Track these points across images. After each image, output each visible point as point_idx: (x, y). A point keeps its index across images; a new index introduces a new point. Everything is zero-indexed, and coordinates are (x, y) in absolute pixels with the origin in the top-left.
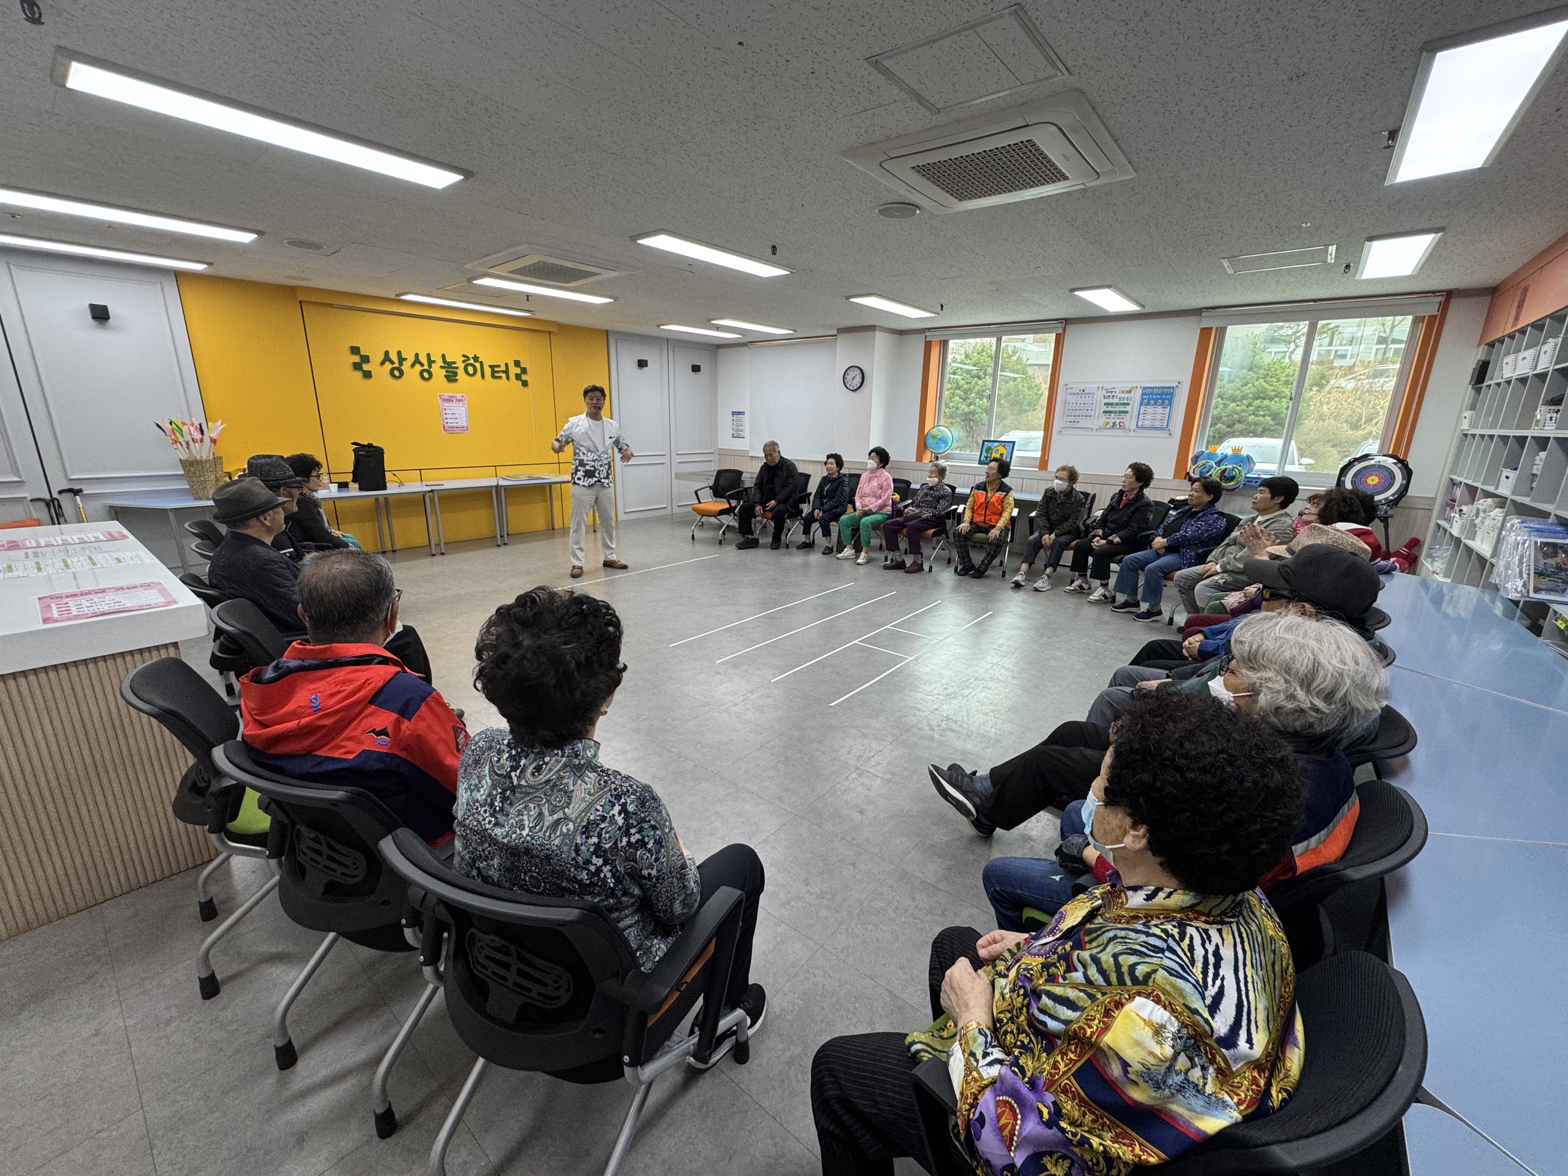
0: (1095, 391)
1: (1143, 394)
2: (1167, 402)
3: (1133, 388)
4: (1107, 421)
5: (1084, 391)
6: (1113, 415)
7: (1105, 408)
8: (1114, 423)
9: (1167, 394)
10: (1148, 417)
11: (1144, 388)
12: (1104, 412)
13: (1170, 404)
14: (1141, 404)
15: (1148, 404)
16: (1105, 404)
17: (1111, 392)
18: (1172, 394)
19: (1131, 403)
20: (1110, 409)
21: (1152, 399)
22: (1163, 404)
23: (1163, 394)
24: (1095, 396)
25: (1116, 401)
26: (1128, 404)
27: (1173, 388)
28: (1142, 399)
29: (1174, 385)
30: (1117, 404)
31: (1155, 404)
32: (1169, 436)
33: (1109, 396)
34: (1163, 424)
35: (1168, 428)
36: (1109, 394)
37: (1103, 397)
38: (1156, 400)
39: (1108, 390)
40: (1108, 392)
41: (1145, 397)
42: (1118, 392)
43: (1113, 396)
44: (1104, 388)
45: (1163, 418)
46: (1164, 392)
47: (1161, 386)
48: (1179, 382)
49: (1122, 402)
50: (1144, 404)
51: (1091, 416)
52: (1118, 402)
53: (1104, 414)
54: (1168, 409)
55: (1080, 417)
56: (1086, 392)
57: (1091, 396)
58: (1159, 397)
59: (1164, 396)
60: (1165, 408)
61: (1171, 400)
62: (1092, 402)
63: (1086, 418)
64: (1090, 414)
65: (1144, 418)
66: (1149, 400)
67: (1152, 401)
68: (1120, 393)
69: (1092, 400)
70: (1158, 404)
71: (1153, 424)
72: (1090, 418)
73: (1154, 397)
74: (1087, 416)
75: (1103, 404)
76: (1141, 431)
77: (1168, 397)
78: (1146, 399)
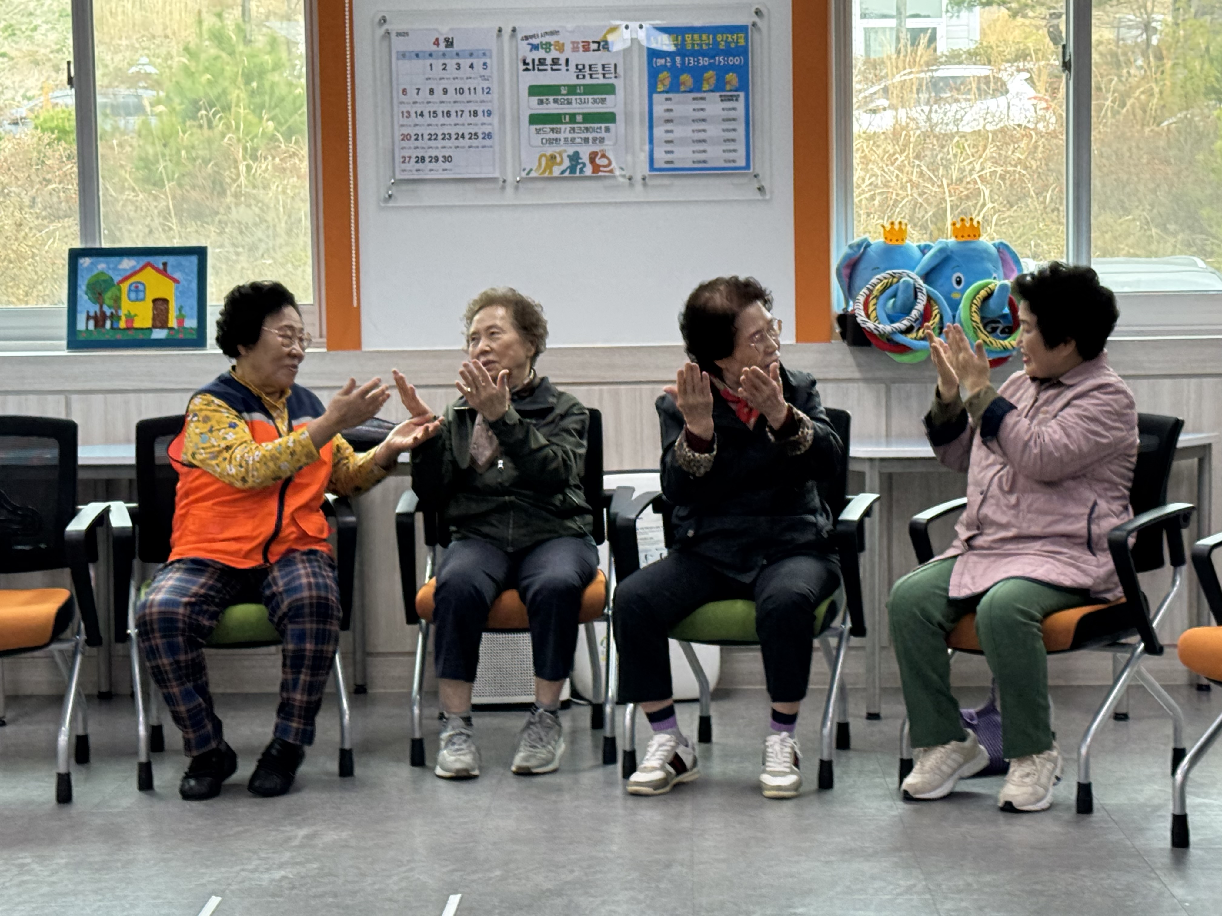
0: (492, 44)
1: (653, 54)
2: (732, 78)
3: (616, 32)
4: (550, 150)
5: (449, 43)
6: (565, 129)
7: (533, 105)
8: (575, 158)
9: (728, 52)
10: (680, 131)
11: (652, 32)
12: (535, 119)
13: (744, 86)
14: (652, 89)
15: (674, 88)
16: (534, 90)
17: (547, 47)
18: (743, 51)
19: (619, 84)
20: (552, 108)
21: (685, 69)
22: (719, 87)
23: (713, 52)
24: (493, 63)
25: (567, 77)
26: (610, 89)
27: (742, 29)
28: (654, 73)
29: (746, 18)
30: (572, 89)
31: (697, 88)
32: (758, 196)
33: (542, 62)
34: (732, 156)
35: (748, 167)
36: (541, 54)
37: (522, 67)
38: (698, 74)
39: (535, 41)
40: (535, 47)
41: (661, 62)
42: (568, 47)
43: (555, 61)
44: (520, 35)
45: (731, 135)
46: (716, 43)
47: (697, 24)
48: (758, 12)
49: (588, 81)
50: (660, 88)
51: (489, 136)
52: (574, 81)
53: (533, 127)
54: (740, 105)
55: (453, 142)
56: (457, 47)
57: (478, 63)
58: (704, 61)
59: (720, 60)
60: (730, 99)
61: (743, 72)
62: (486, 84)
63: (474, 142)
64: (487, 129)
65: (670, 136)
66: (675, 72)
67: (686, 78)
68: (575, 49)
69: (484, 78)
70: (706, 87)
71: (702, 156)
72: (487, 142)
73: (691, 61)
74: (474, 136)
75: (524, 92)
76: (666, 181)
77: (734, 60)
78: (663, 69)
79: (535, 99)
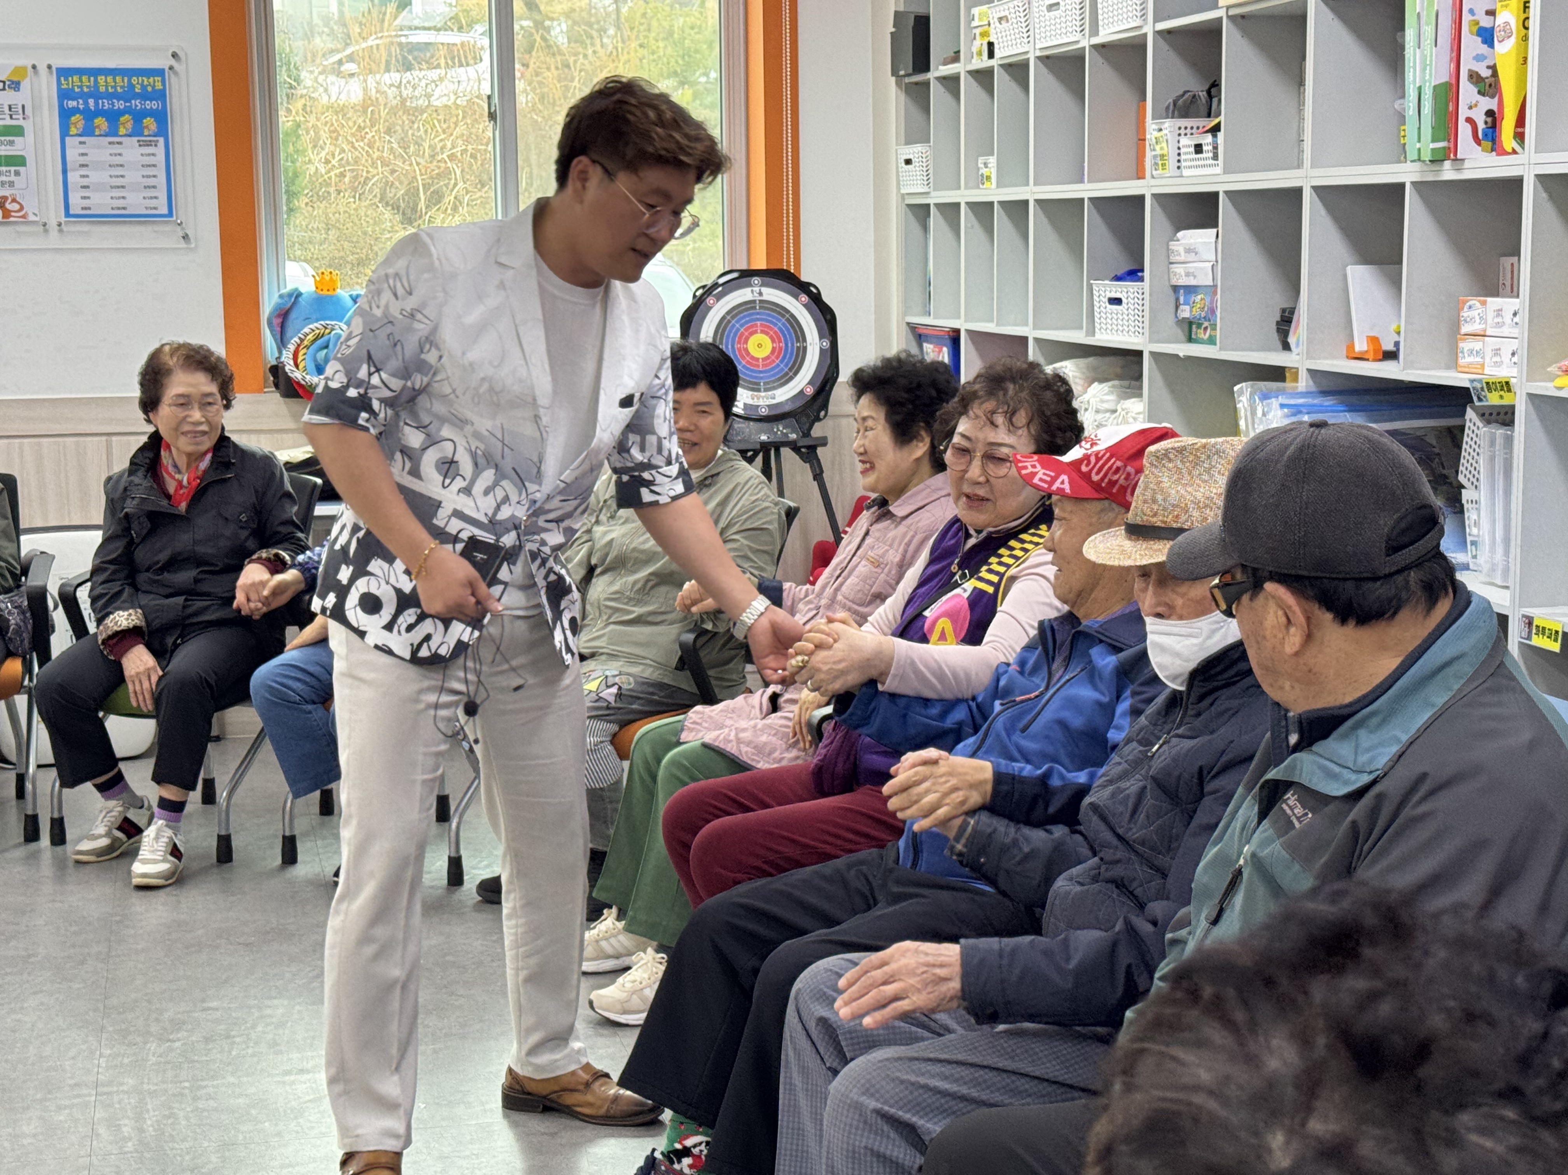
1: (64, 95)
2: (150, 122)
3: (20, 71)
9: (145, 96)
10: (95, 177)
11: (64, 73)
13: (163, 130)
14: (65, 133)
15: (88, 131)
18: (161, 95)
19: (28, 125)
21: (99, 113)
22: (137, 131)
23: (129, 94)
26: (19, 131)
27: (159, 72)
28: (65, 115)
29: (162, 62)
31: (113, 132)
32: (183, 245)
34: (153, 203)
35: (170, 214)
38: (113, 117)
41: (72, 104)
45: (151, 182)
46: (132, 86)
47: (111, 65)
48: (174, 55)
50: (73, 131)
54: (160, 151)
58: (120, 105)
59: (137, 103)
60: (148, 144)
61: (162, 118)
65: (85, 182)
66: (89, 115)
67: (101, 122)
70: (122, 131)
71: (121, 203)
73: (105, 104)
76: (85, 228)
77: (150, 105)
78: (75, 111)
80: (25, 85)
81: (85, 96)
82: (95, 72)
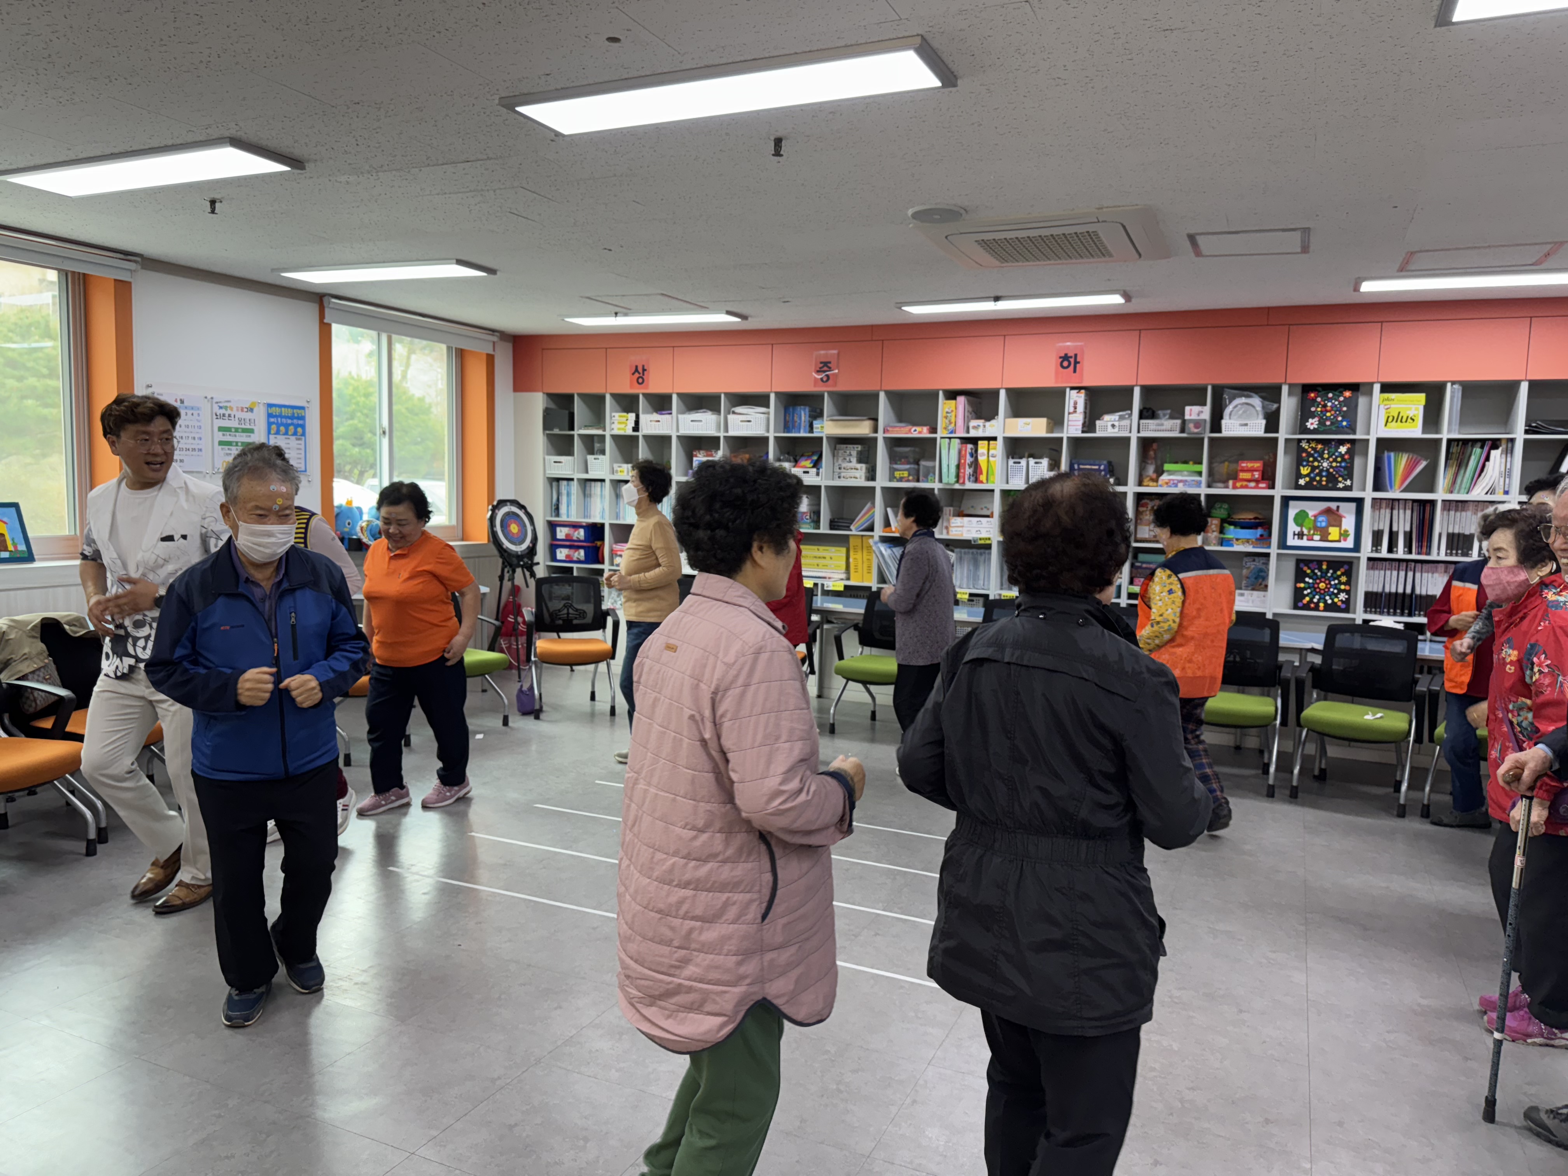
0: (201, 404)
1: (270, 415)
2: (300, 430)
3: (253, 403)
7: (219, 436)
9: (297, 417)
11: (270, 406)
12: (221, 443)
13: (304, 434)
14: (269, 433)
15: (278, 432)
16: (221, 429)
17: (226, 408)
18: (303, 418)
19: (256, 429)
20: (228, 438)
21: (282, 424)
22: (295, 434)
23: (292, 417)
24: (202, 414)
25: (233, 424)
26: (251, 431)
27: (303, 408)
28: (269, 424)
29: (303, 403)
30: (237, 430)
31: (286, 433)
32: (308, 484)
33: (224, 415)
35: (305, 471)
36: (222, 411)
37: (215, 417)
38: (287, 426)
39: (221, 405)
40: (221, 408)
41: (272, 420)
42: (235, 409)
43: (229, 416)
44: (215, 401)
45: (299, 456)
46: (293, 413)
47: (287, 403)
48: (308, 402)
49: (243, 426)
50: (272, 432)
51: (200, 450)
52: (238, 426)
53: (220, 447)
54: (302, 442)
55: (184, 452)
56: (186, 404)
57: (195, 413)
58: (289, 421)
59: (295, 421)
60: (299, 439)
61: (303, 427)
62: (199, 424)
63: (194, 453)
64: (200, 447)
66: (279, 425)
67: (282, 428)
68: (238, 410)
69: (198, 421)
70: (290, 433)
72: (200, 453)
73: (284, 420)
74: (194, 450)
75: (216, 429)
77: (300, 422)
78: (273, 423)
79: (221, 433)
80: (255, 410)
81: (276, 416)
82: (281, 406)
